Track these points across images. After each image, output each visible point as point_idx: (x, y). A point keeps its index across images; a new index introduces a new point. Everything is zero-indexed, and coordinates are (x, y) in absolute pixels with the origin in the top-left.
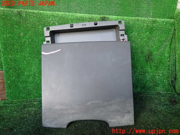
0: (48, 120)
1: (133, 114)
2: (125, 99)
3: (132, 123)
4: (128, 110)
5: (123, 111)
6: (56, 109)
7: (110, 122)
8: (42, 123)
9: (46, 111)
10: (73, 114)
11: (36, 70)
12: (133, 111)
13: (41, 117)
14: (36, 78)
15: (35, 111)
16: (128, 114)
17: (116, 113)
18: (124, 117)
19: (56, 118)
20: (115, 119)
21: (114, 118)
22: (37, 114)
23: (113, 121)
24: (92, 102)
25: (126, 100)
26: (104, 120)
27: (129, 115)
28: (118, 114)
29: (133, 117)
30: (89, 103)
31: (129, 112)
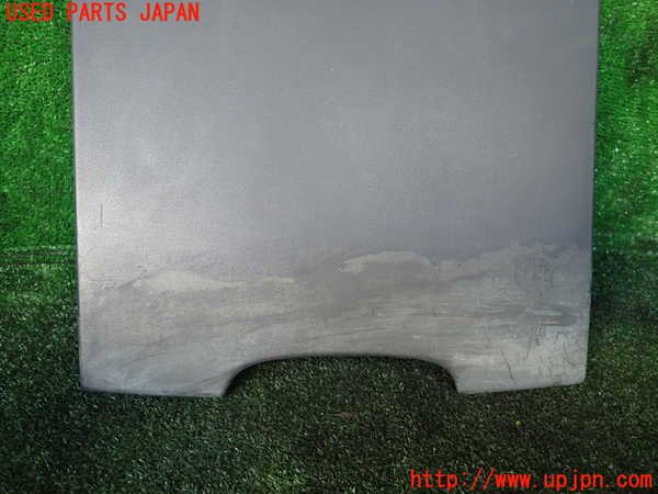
0: (113, 355)
1: (586, 327)
2: (551, 248)
3: (575, 373)
4: (559, 309)
5: (536, 313)
6: (164, 294)
7: (463, 368)
8: (78, 371)
9: (102, 299)
10: (261, 322)
11: (45, 84)
12: (586, 313)
13: (74, 339)
14: (47, 132)
15: (42, 308)
16: (560, 329)
17: (497, 322)
18: (538, 344)
19: (162, 344)
20: (489, 354)
21: (487, 347)
22: (51, 324)
23: (478, 360)
24: (371, 258)
25: (555, 255)
26: (435, 354)
27: (565, 334)
28: (508, 326)
29: (584, 344)
30: (356, 265)
31: (564, 319)
